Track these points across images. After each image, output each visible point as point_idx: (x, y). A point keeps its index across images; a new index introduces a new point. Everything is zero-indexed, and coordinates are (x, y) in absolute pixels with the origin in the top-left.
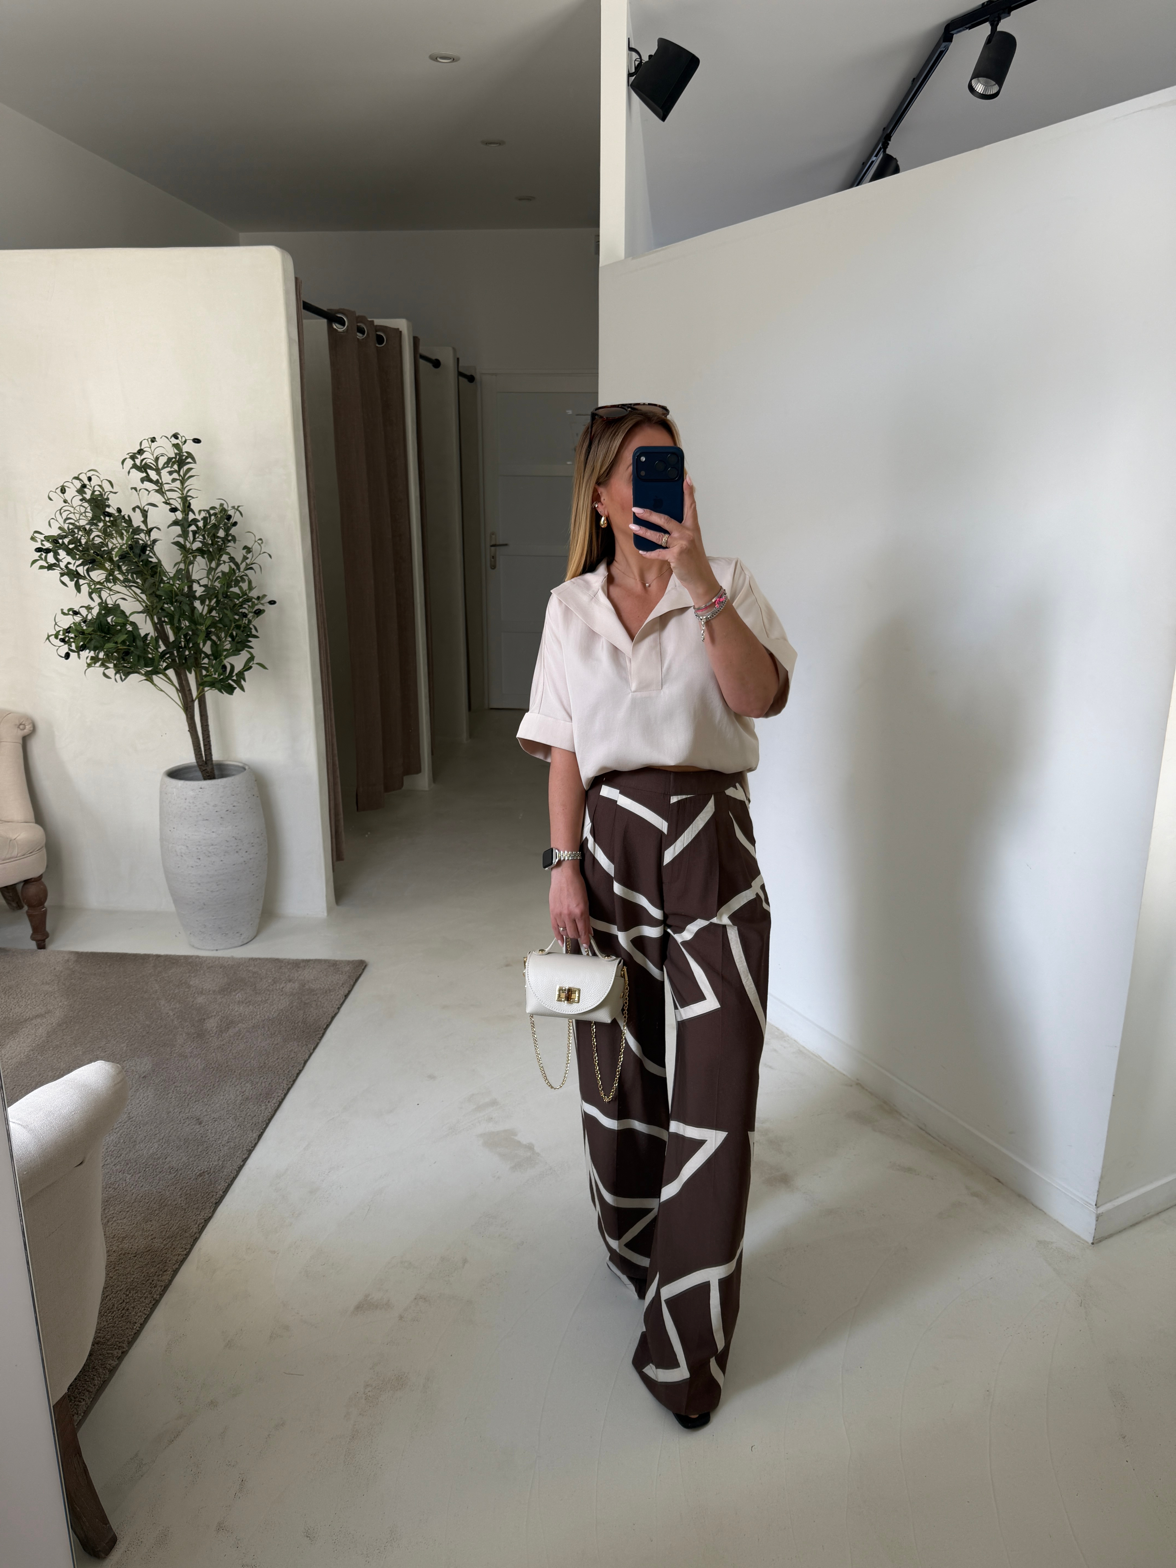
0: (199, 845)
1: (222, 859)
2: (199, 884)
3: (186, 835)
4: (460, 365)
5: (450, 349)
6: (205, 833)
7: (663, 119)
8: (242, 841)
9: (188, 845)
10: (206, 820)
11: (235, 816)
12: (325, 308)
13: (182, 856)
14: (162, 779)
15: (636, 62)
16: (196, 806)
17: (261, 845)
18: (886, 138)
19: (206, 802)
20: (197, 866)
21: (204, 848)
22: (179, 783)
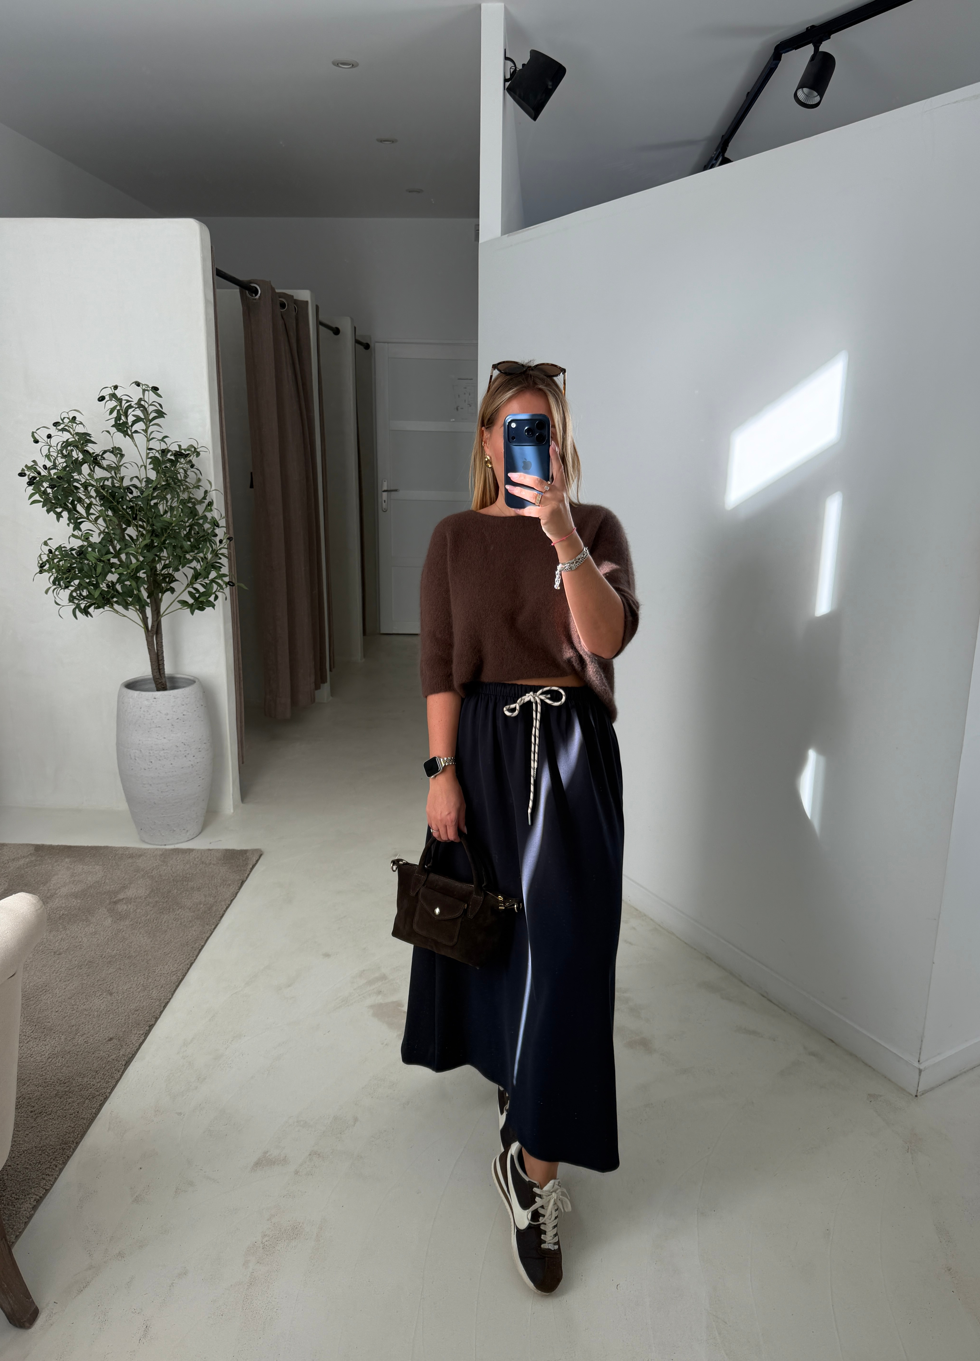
0: (152, 750)
1: (172, 763)
2: (151, 785)
3: (139, 741)
4: (356, 333)
5: (350, 319)
6: (157, 739)
7: (535, 118)
8: (190, 747)
10: (160, 727)
11: (185, 724)
12: (237, 277)
13: (136, 760)
14: (120, 690)
15: (511, 69)
16: (150, 714)
17: (206, 749)
18: (724, 144)
19: (159, 711)
20: (149, 768)
21: (156, 752)
22: (135, 694)
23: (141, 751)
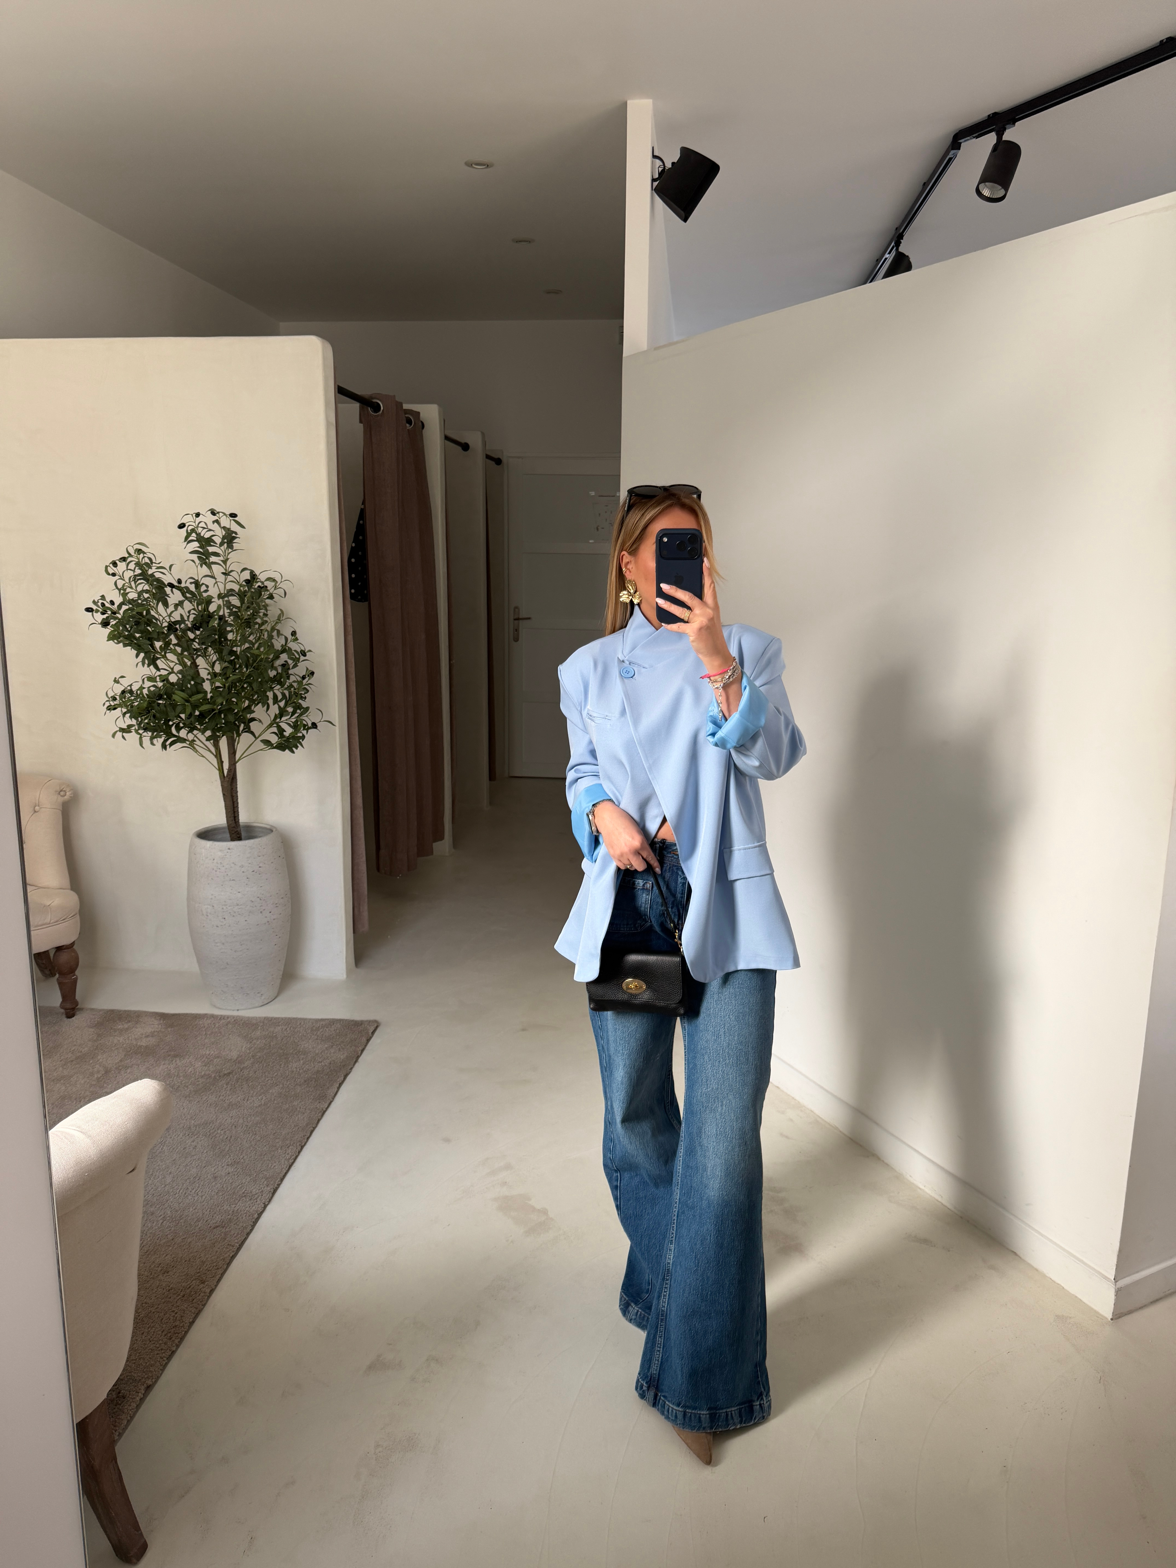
0: (225, 905)
1: (246, 919)
2: (223, 944)
3: (212, 895)
4: (487, 448)
5: (479, 433)
6: (231, 893)
7: (685, 220)
8: (266, 902)
9: (214, 905)
10: (233, 880)
11: (261, 877)
12: (359, 393)
13: (207, 916)
14: (191, 840)
15: (660, 168)
16: (224, 866)
17: (285, 905)
18: (898, 238)
19: (234, 863)
20: (222, 925)
21: (229, 908)
22: (208, 844)
23: (213, 906)
